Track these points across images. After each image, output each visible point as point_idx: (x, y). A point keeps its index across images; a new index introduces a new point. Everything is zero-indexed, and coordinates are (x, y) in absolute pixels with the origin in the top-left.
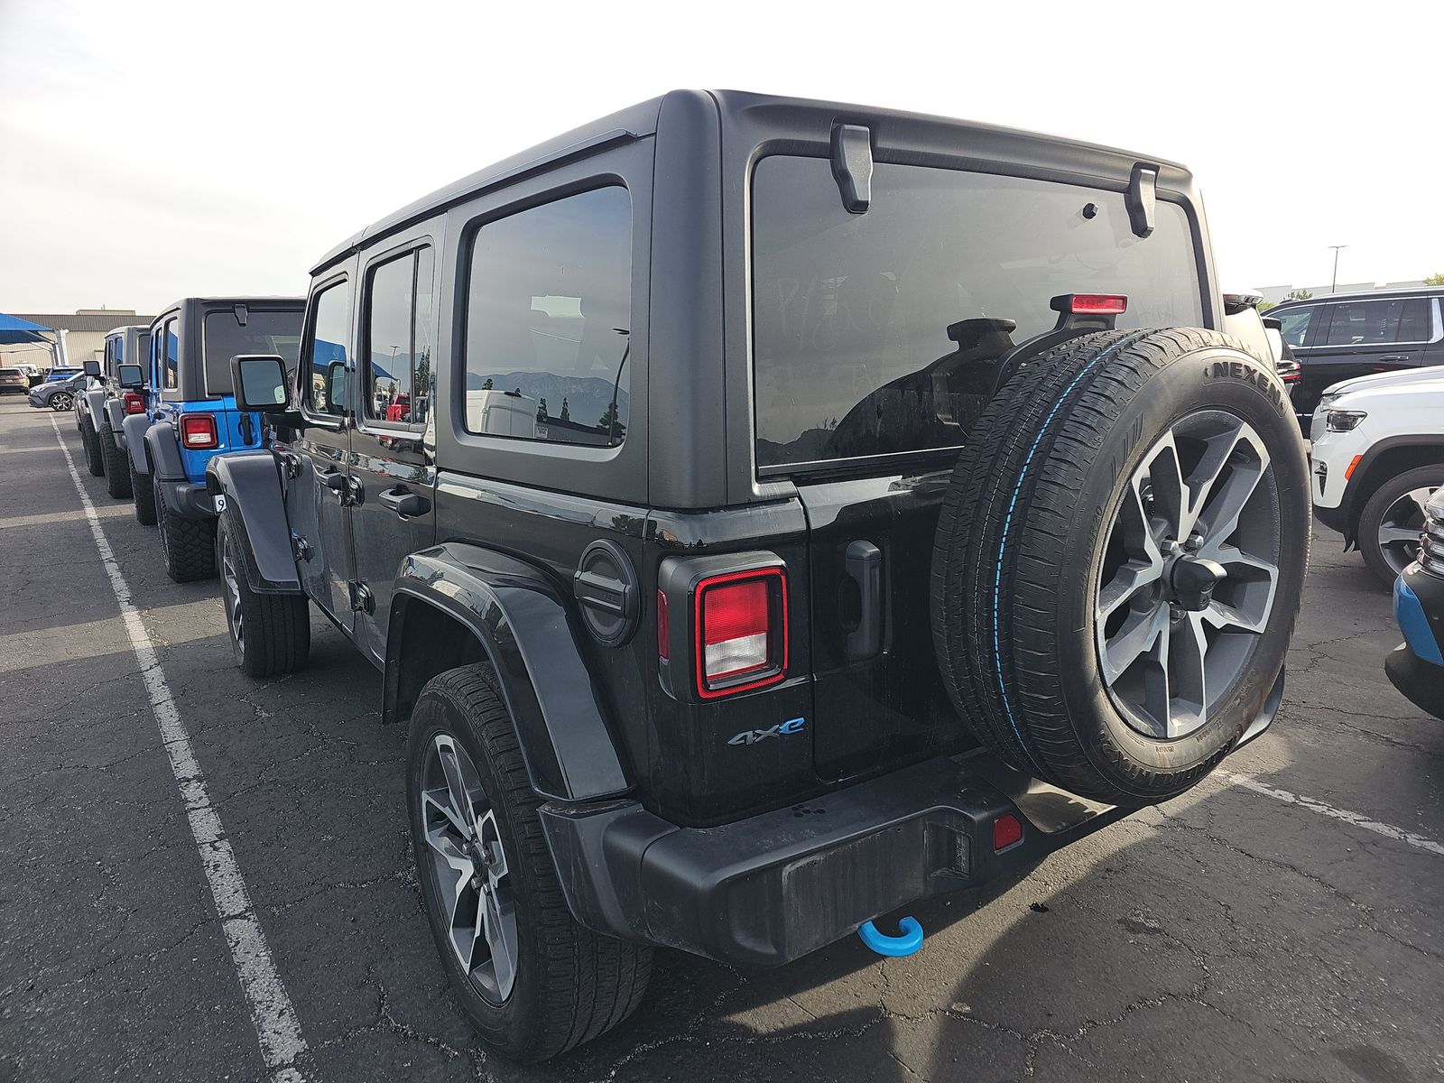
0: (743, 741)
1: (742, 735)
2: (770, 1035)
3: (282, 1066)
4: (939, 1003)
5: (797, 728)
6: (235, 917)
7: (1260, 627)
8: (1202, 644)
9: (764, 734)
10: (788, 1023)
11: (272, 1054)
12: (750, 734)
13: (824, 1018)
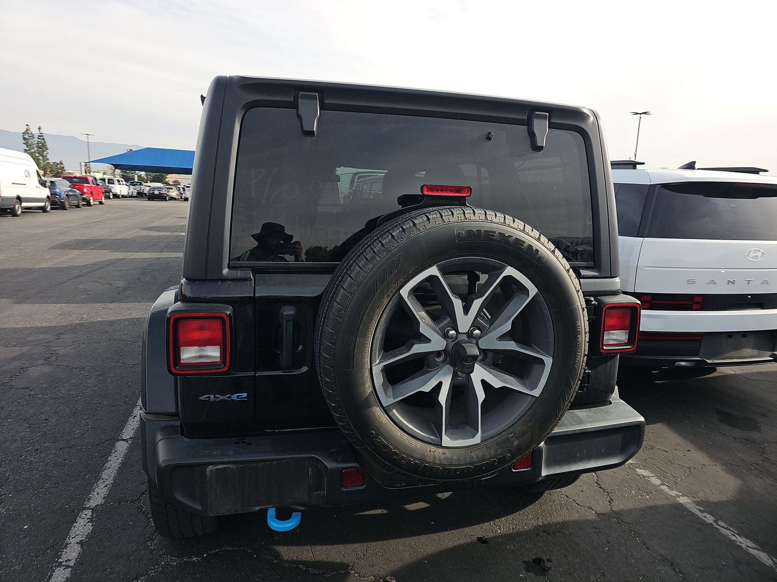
0: (208, 399)
1: (207, 396)
2: (287, 561)
3: (88, 508)
4: (382, 573)
5: (242, 398)
6: (124, 440)
7: (537, 393)
8: (481, 395)
9: (221, 397)
10: (299, 559)
11: (89, 502)
12: (212, 396)
13: (319, 562)
